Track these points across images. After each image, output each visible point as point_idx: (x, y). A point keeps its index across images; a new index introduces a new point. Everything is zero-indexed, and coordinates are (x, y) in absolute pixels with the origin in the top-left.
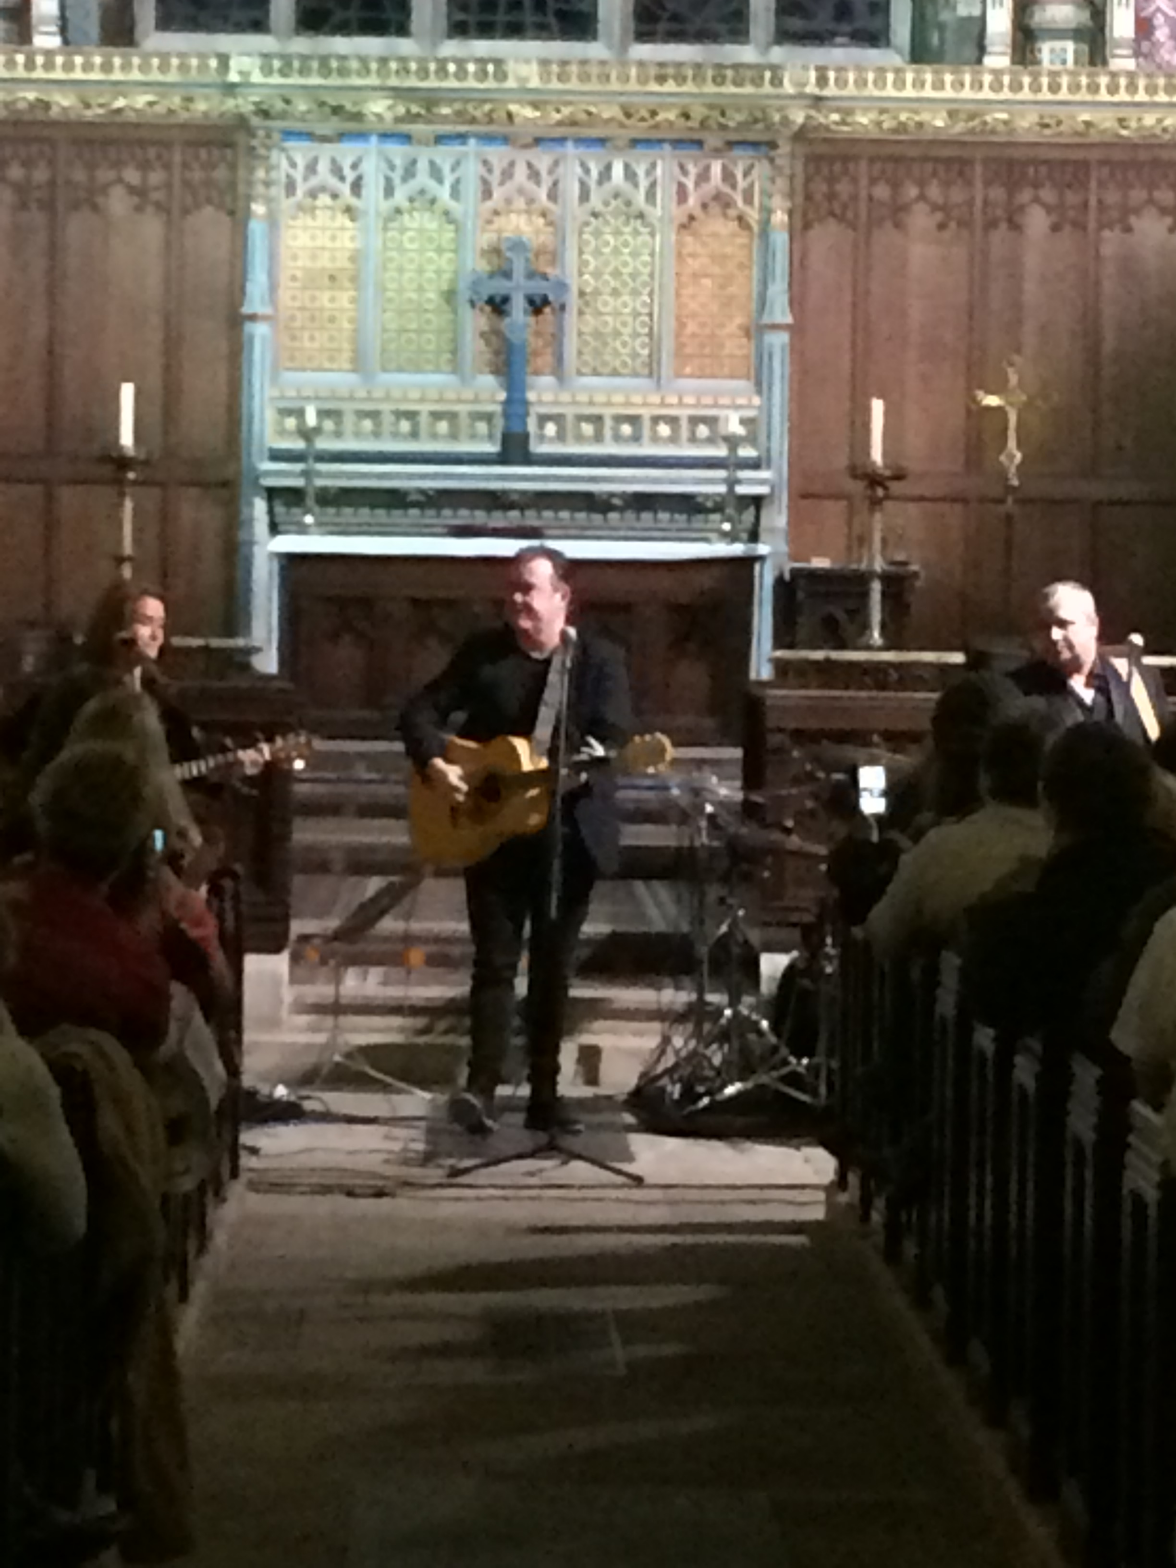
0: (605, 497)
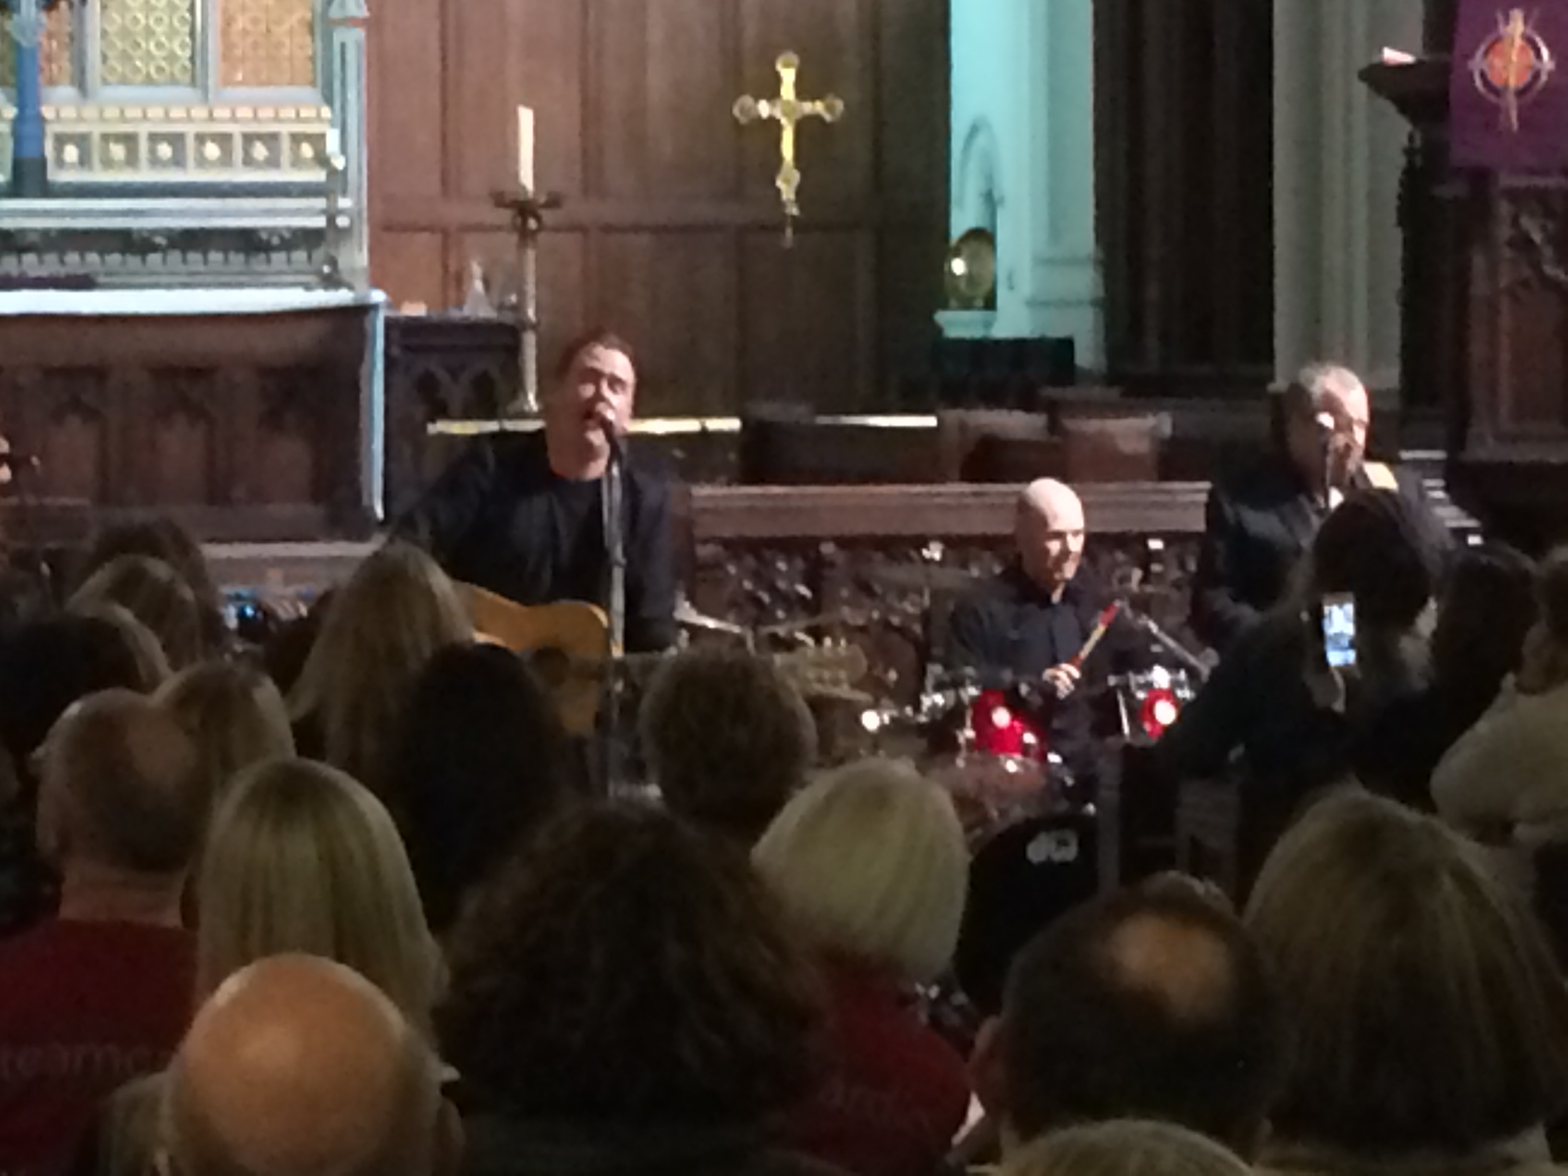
0: (146, 235)
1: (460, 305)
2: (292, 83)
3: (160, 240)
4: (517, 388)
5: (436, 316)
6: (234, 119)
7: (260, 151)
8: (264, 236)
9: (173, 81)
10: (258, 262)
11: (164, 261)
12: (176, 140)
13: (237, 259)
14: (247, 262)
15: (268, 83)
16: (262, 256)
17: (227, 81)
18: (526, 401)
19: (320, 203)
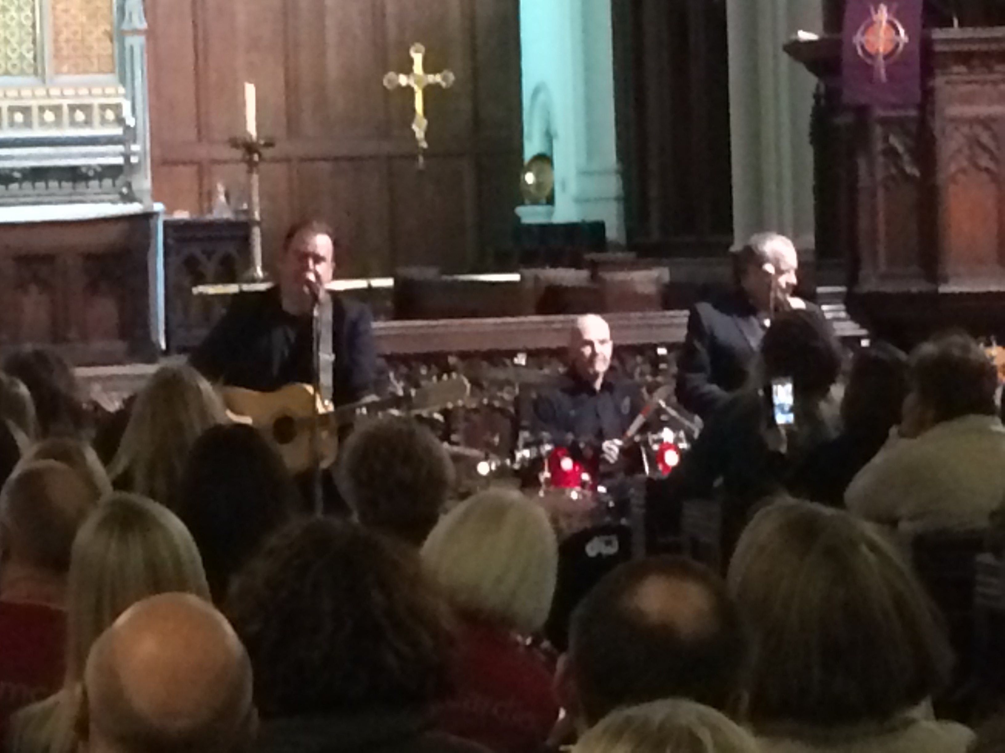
0: (7, 172)
1: (210, 210)
2: (100, 72)
3: (17, 175)
4: (249, 263)
5: (195, 217)
6: (63, 96)
7: (80, 116)
8: (84, 170)
9: (22, 73)
10: (81, 186)
11: (20, 188)
12: (26, 110)
13: (67, 185)
14: (74, 188)
15: (85, 72)
16: (83, 184)
17: (58, 72)
18: (255, 270)
19: (120, 148)
